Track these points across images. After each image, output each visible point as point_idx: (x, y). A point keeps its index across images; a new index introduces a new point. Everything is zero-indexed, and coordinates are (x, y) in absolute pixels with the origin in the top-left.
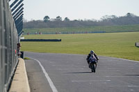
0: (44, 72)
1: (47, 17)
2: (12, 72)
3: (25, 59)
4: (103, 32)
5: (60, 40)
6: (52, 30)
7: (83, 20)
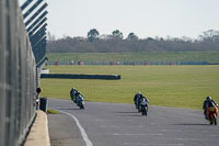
0: (86, 139)
1: (94, 32)
2: (22, 137)
3: (49, 112)
4: (205, 63)
5: (119, 77)
6: (104, 56)
7: (165, 38)
